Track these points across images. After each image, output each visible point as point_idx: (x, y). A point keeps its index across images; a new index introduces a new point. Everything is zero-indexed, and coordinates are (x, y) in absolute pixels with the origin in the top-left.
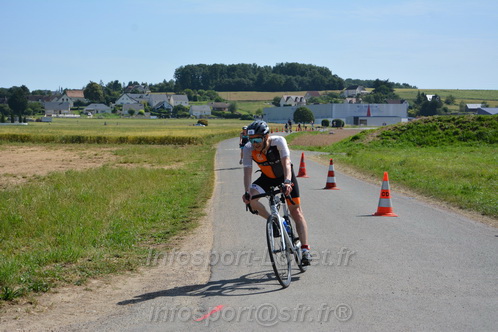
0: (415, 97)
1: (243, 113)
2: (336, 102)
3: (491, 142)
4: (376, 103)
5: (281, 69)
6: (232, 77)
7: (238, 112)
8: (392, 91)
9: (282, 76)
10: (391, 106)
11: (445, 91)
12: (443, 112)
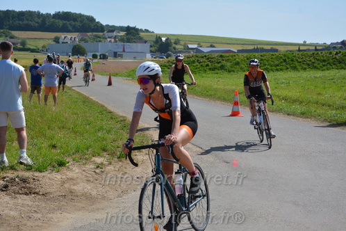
0: (154, 39)
1: (32, 47)
2: (100, 41)
3: (229, 72)
4: (128, 42)
5: (59, 16)
6: (22, 20)
7: (28, 46)
8: (138, 34)
9: (60, 21)
10: (139, 45)
11: (173, 35)
12: (173, 50)
